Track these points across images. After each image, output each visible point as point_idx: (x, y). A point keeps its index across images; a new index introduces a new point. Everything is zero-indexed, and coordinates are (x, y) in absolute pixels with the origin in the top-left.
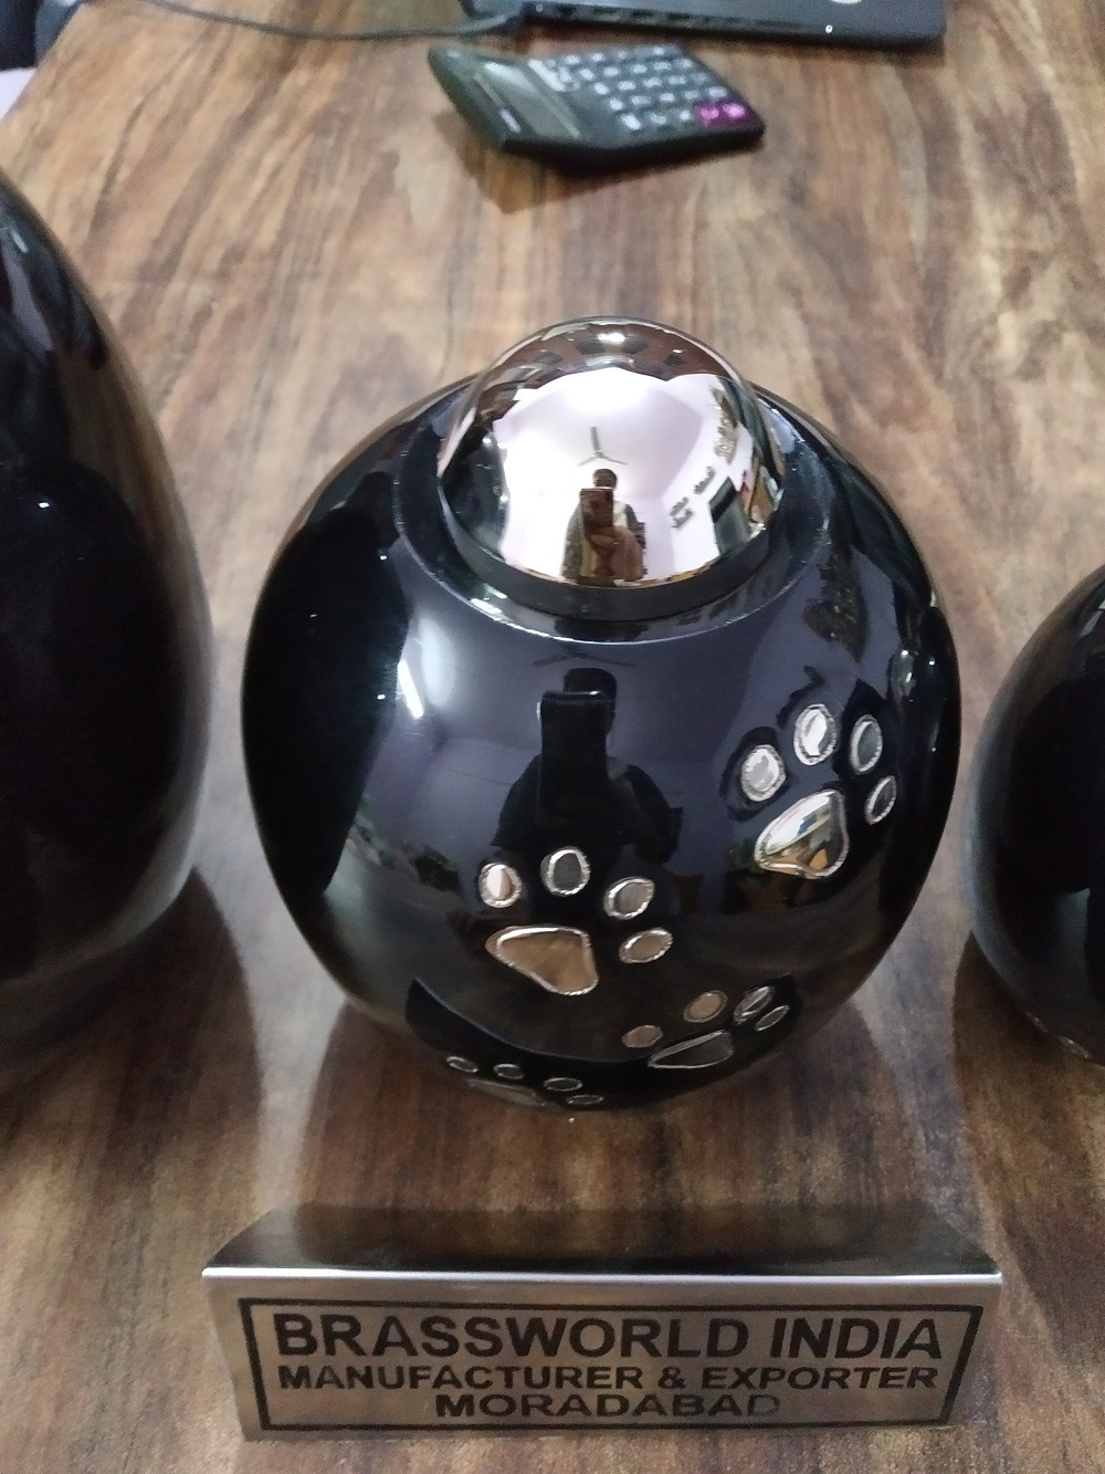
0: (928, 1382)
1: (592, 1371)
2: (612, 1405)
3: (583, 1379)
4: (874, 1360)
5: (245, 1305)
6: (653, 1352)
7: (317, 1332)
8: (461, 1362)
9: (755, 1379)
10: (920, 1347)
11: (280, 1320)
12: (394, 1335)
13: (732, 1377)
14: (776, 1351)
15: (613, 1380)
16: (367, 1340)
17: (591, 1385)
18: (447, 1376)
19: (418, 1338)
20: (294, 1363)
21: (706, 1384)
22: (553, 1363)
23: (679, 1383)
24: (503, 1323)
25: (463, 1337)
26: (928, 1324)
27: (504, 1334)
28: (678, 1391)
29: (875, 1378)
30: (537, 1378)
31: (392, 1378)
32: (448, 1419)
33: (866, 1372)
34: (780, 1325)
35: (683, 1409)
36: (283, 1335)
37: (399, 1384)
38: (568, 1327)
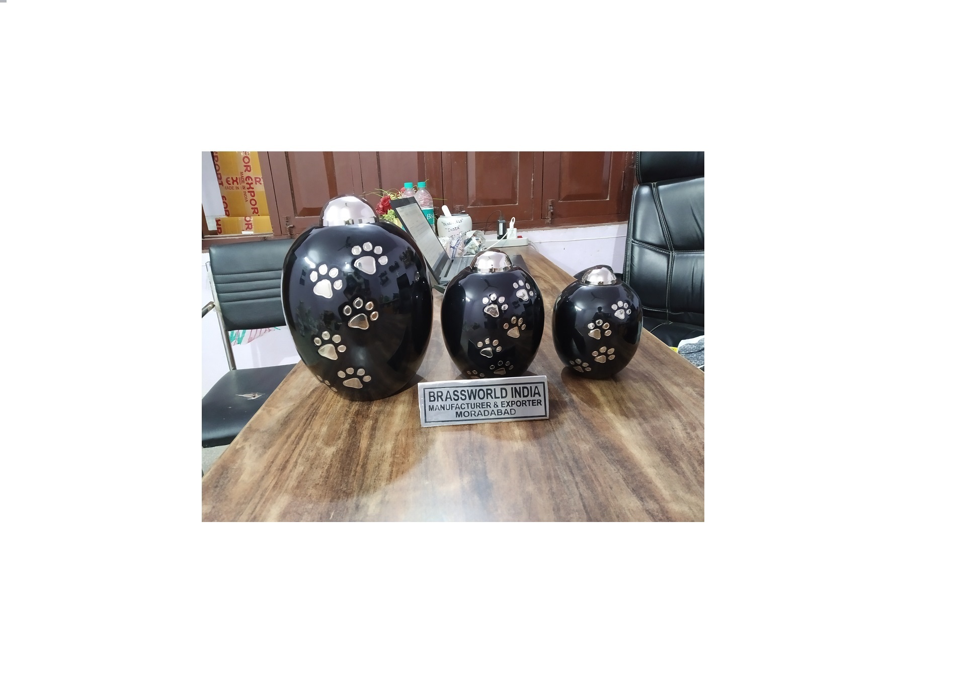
0: (540, 403)
1: (482, 403)
2: (486, 413)
3: (481, 406)
4: (529, 398)
5: (424, 389)
6: (492, 398)
7: (436, 396)
8: (460, 402)
9: (510, 404)
10: (537, 394)
12: (448, 396)
13: (506, 404)
14: (513, 397)
15: (486, 406)
16: (444, 397)
17: (482, 408)
18: (457, 407)
19: (453, 396)
21: (502, 407)
22: (475, 401)
23: (497, 406)
24: (466, 391)
25: (460, 396)
26: (536, 387)
27: (466, 394)
28: (497, 408)
29: (531, 402)
30: (473, 407)
31: (448, 408)
34: (512, 388)
35: (499, 414)
36: (430, 396)
38: (477, 391)
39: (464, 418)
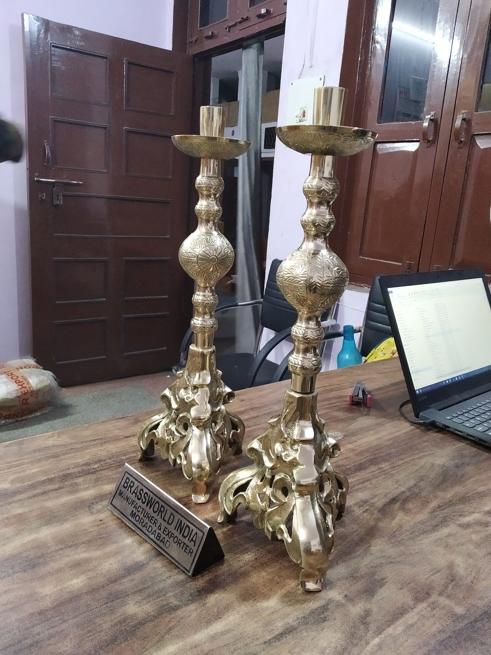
0: (191, 553)
1: (152, 517)
2: (150, 529)
3: (150, 519)
4: (186, 541)
5: (126, 472)
6: (161, 517)
7: (129, 484)
8: (140, 503)
9: (170, 534)
10: (193, 541)
11: (127, 478)
12: (136, 492)
13: (167, 532)
14: (175, 529)
15: (153, 522)
16: (133, 489)
17: (150, 521)
18: (136, 506)
19: (138, 494)
20: (123, 490)
21: (163, 532)
22: (149, 511)
23: (160, 529)
24: (148, 496)
25: (143, 497)
26: (196, 534)
27: (147, 498)
28: (159, 531)
29: (185, 546)
30: (145, 514)
31: (130, 502)
32: (130, 518)
33: (185, 544)
34: (179, 520)
35: (158, 537)
36: (126, 482)
37: (129, 504)
38: (155, 502)
39: (133, 520)
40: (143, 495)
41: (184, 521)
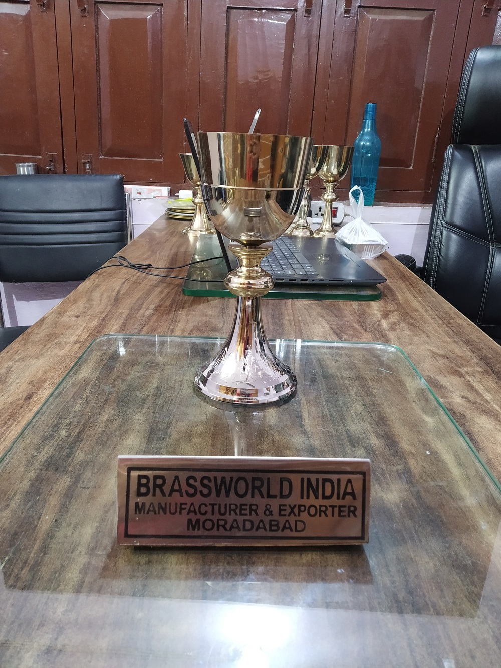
0: (354, 512)
1: (241, 505)
2: (248, 525)
3: (238, 511)
4: (334, 501)
5: (129, 470)
6: (262, 496)
7: (151, 485)
10: (349, 494)
11: (140, 477)
12: (176, 487)
13: (289, 510)
14: (302, 497)
15: (248, 512)
16: (167, 488)
18: (192, 509)
19: (185, 487)
20: (142, 499)
21: (280, 514)
22: (228, 501)
23: (271, 513)
24: (213, 479)
25: (200, 487)
26: (349, 481)
27: (212, 484)
28: (270, 518)
29: (336, 510)
33: (333, 507)
34: (302, 480)
35: (273, 528)
36: (140, 485)
38: (234, 481)
40: (198, 484)
41: (313, 477)
